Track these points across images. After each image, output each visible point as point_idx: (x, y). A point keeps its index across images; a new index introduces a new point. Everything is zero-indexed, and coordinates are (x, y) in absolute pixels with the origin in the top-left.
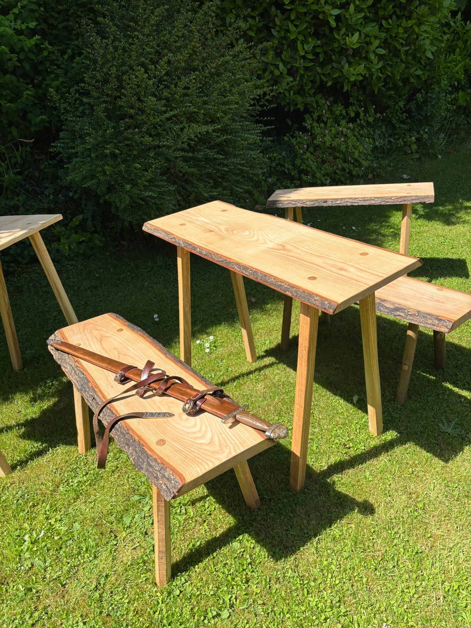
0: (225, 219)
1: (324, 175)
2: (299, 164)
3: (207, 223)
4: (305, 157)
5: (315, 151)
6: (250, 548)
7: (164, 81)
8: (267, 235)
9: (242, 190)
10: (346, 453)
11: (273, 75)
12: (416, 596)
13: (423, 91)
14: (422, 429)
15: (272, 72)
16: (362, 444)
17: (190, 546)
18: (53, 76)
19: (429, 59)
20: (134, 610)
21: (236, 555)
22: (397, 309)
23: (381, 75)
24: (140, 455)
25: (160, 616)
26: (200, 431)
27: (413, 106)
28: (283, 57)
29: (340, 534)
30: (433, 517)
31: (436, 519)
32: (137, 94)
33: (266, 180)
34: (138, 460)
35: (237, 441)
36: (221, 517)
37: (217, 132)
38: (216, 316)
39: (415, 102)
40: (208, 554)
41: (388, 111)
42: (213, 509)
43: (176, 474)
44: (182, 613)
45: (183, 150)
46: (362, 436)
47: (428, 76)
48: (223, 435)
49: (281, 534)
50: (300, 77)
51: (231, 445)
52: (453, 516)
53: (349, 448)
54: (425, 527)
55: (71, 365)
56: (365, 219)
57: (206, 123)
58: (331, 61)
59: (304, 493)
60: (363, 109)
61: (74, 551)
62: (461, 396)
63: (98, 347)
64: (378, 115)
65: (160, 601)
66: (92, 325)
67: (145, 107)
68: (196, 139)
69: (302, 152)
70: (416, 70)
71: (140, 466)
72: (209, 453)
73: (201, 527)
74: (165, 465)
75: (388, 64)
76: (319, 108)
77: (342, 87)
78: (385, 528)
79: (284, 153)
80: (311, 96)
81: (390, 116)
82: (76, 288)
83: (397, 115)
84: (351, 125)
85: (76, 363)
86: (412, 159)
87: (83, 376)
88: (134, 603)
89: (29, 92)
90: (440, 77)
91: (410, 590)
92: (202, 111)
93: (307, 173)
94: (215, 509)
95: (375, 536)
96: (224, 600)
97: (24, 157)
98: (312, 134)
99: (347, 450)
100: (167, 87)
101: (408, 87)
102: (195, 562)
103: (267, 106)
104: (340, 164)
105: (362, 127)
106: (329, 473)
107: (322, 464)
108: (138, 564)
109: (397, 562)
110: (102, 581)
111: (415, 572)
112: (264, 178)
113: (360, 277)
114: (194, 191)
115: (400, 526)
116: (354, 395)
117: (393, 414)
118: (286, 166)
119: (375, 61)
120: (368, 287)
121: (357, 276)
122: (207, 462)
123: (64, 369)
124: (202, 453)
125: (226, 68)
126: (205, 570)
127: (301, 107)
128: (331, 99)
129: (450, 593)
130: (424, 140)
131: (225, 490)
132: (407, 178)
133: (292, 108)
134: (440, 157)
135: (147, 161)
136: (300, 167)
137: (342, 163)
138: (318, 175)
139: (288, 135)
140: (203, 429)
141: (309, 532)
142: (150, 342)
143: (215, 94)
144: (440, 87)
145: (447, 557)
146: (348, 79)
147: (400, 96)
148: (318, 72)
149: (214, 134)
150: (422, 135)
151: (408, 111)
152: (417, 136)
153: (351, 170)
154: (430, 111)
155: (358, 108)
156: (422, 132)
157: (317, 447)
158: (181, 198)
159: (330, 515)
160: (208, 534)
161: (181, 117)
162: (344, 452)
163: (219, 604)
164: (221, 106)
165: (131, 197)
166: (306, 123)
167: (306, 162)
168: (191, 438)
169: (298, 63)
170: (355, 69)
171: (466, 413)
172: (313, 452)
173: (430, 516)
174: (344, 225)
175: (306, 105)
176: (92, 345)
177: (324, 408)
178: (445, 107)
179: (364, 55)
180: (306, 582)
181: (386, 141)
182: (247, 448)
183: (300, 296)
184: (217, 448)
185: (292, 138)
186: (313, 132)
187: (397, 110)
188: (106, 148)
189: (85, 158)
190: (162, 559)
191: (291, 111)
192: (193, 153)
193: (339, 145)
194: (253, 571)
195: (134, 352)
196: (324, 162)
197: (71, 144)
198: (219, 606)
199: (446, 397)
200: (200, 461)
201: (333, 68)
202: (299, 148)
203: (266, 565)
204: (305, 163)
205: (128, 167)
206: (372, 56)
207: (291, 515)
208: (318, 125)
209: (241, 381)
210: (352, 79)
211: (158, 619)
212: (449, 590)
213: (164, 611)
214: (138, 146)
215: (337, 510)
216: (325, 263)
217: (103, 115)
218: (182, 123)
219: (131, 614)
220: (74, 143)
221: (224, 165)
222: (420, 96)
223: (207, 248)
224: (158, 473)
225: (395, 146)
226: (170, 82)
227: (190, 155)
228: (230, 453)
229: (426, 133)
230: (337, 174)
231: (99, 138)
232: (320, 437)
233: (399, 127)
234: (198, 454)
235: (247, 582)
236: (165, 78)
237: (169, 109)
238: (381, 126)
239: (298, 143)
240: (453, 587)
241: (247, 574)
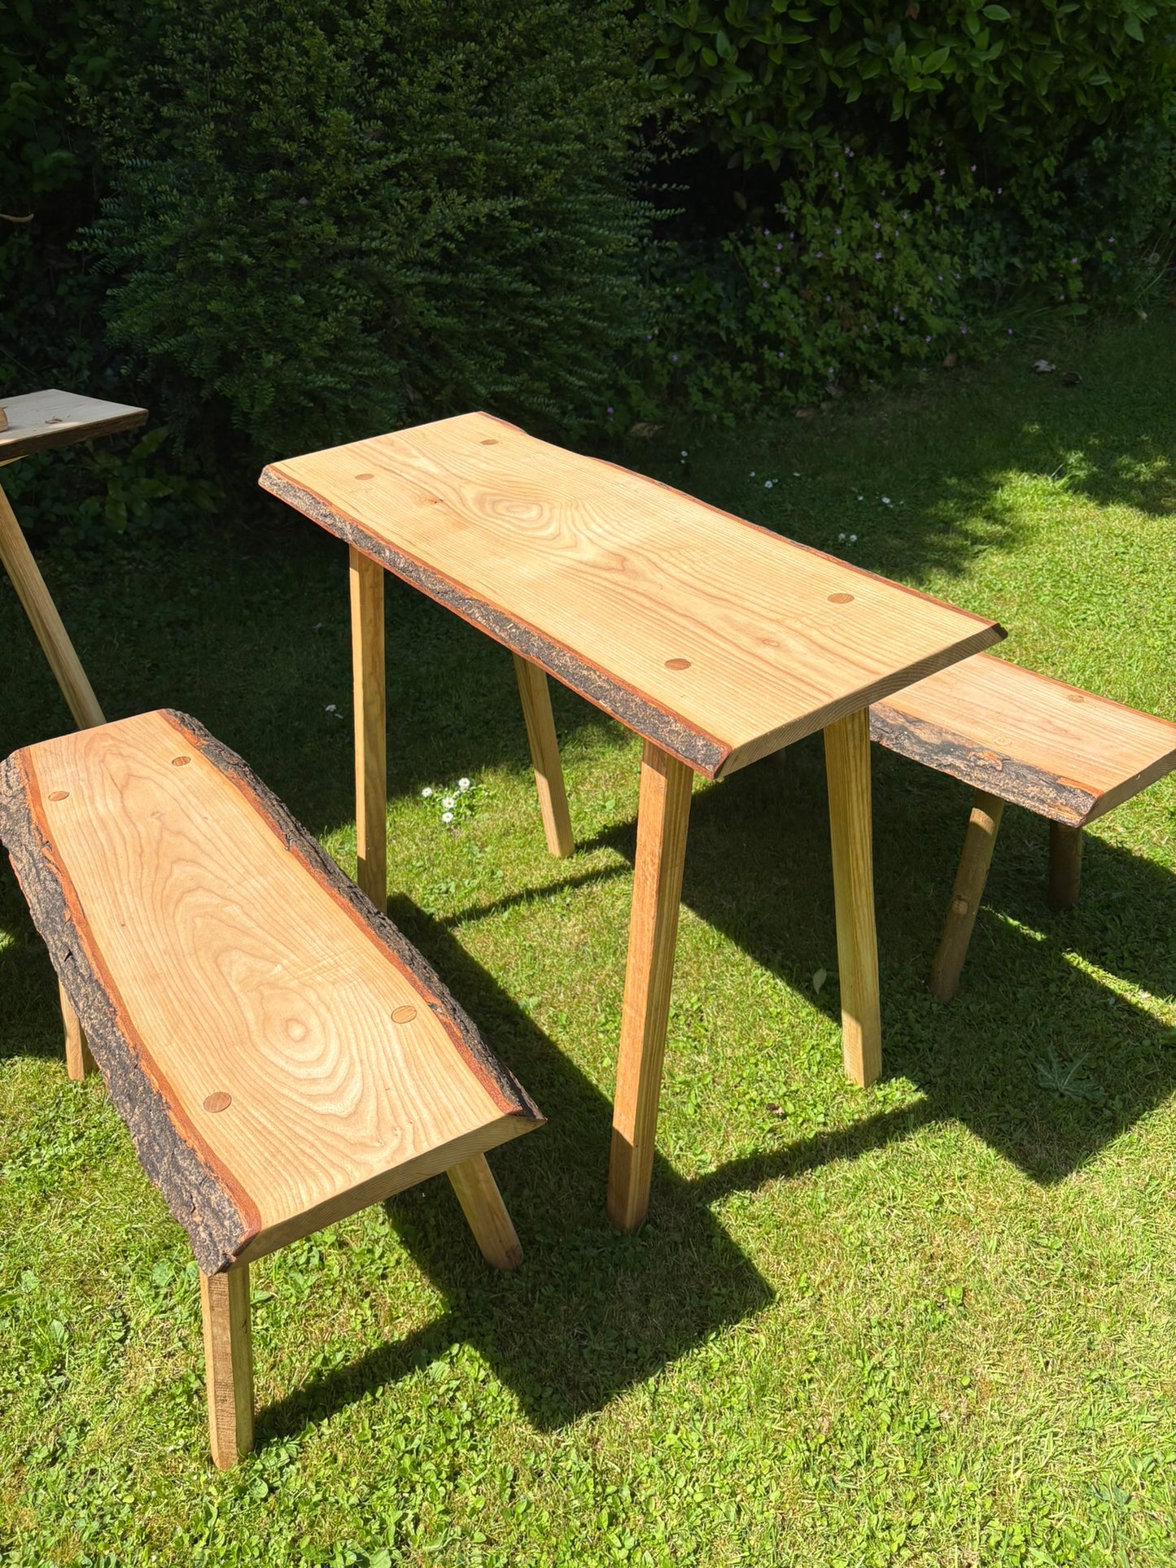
0: (484, 466)
1: (823, 353)
2: (756, 319)
3: (431, 476)
4: (775, 299)
5: (804, 282)
6: (476, 1380)
7: (383, 65)
8: (586, 524)
9: (581, 383)
10: (772, 1130)
11: (698, 65)
12: (906, 1553)
13: (1110, 132)
14: (989, 1077)
15: (696, 57)
16: (821, 1108)
17: (317, 1364)
18: (92, 42)
19: (1134, 42)
20: (143, 1529)
21: (435, 1398)
22: (947, 748)
23: (995, 81)
24: (157, 1132)
25: (207, 1552)
26: (330, 1077)
27: (1079, 171)
28: (728, 16)
29: (725, 1358)
30: (984, 1329)
31: (990, 1334)
32: (307, 100)
33: (664, 359)
34: (150, 1146)
35: (426, 1116)
36: (411, 1285)
37: (522, 220)
38: (487, 723)
39: (1086, 160)
40: (358, 1393)
41: (1013, 181)
42: (392, 1264)
43: (239, 1201)
44: (267, 1550)
45: (427, 264)
46: (824, 1087)
47: (1128, 90)
48: (393, 1094)
49: (563, 1347)
50: (775, 75)
51: (409, 1127)
52: (1040, 1330)
53: (784, 1116)
54: (958, 1356)
55: (31, 855)
56: (921, 477)
57: (493, 193)
58: (858, 33)
59: (643, 1235)
60: (942, 172)
61: (11, 1350)
62: (1107, 992)
63: (111, 807)
64: (984, 191)
65: (214, 1510)
66: (111, 742)
67: (324, 137)
68: (459, 236)
69: (766, 285)
70: (1096, 72)
71: (153, 1165)
72: (341, 1146)
73: (353, 1312)
74: (213, 1171)
75: (1019, 52)
76: (822, 164)
77: (888, 108)
78: (849, 1353)
79: (718, 287)
80: (801, 129)
81: (1018, 197)
82: (135, 623)
83: (1037, 196)
84: (906, 216)
85: (45, 849)
86: (1068, 318)
87: (54, 885)
88: (146, 1509)
89: (25, 85)
90: (1160, 95)
91: (894, 1534)
92: (481, 157)
93: (776, 344)
94: (398, 1262)
95: (818, 1373)
96: (383, 1522)
97: (15, 261)
98: (798, 238)
99: (777, 1122)
100: (387, 82)
101: (1069, 120)
102: (324, 1408)
103: (671, 151)
104: (868, 323)
105: (937, 223)
106: (718, 1182)
107: (703, 1157)
108: (173, 1397)
109: (869, 1451)
110: (71, 1440)
111: (915, 1484)
112: (660, 351)
113: (814, 668)
114: (452, 379)
115: (891, 1347)
116: (816, 969)
117: (918, 1027)
118: (723, 319)
119: (982, 39)
120: (827, 701)
121: (805, 665)
122: (332, 1171)
123: (13, 862)
124: (324, 1142)
125: (558, 36)
126: (346, 1431)
127: (772, 157)
128: (859, 140)
129: (1001, 1552)
130: (1104, 268)
131: (433, 1212)
132: (1048, 369)
133: (747, 160)
134: (1144, 315)
135: (325, 290)
136: (758, 326)
137: (874, 319)
138: (806, 350)
139: (732, 235)
140: (342, 1073)
141: (641, 1349)
142: (252, 802)
143: (521, 108)
144: (1158, 123)
145: (1007, 1447)
146: (905, 86)
147: (1048, 143)
148: (823, 63)
149: (516, 223)
150: (1099, 254)
151: (1068, 186)
152: (1086, 255)
153: (898, 342)
154: (1126, 188)
155: (930, 168)
156: (1099, 245)
157: (698, 1106)
158: (418, 396)
159: (704, 1302)
160: (369, 1331)
161: (426, 169)
162: (767, 1128)
163: (368, 1533)
164: (536, 145)
165: (279, 388)
166: (785, 203)
167: (775, 312)
168: (302, 1095)
169: (768, 33)
170: (922, 60)
171: (1116, 1040)
172: (683, 1121)
173: (976, 1326)
174: (863, 489)
175: (787, 154)
176: (98, 798)
177: (730, 999)
178: (1167, 179)
179: (951, 22)
180: (611, 1489)
181: (1002, 266)
182: (449, 1138)
183: (635, 715)
184: (366, 1130)
185: (745, 244)
186: (802, 232)
187: (1038, 180)
188: (216, 248)
189: (163, 272)
190: (223, 1401)
191: (747, 167)
192: (455, 273)
193: (869, 271)
194: (473, 1448)
195: (204, 828)
196: (825, 315)
197: (128, 232)
198: (368, 1539)
199: (1067, 990)
200: (313, 1167)
201: (864, 52)
202: (761, 275)
203: (513, 1430)
204: (772, 316)
205: (276, 304)
206: (973, 27)
207: (600, 1296)
208: (815, 211)
209: (523, 908)
210: (915, 86)
211: (202, 1560)
212: (998, 1544)
213: (221, 1540)
214: (304, 247)
215: (724, 1291)
216: (726, 619)
217: (210, 155)
218: (424, 187)
219: (132, 1538)
220: (136, 230)
221: (539, 312)
222: (1102, 144)
223: (412, 550)
224: (195, 1193)
225: (1024, 280)
226: (398, 70)
227: (446, 279)
228: (401, 1148)
229: (1112, 248)
230: (859, 349)
231: (198, 220)
232: (709, 1079)
233: (1040, 227)
234: (313, 1146)
235: (454, 1475)
236: (385, 57)
237: (391, 146)
238: (989, 224)
239: (761, 259)
240: (1012, 1535)
241: (456, 1454)
